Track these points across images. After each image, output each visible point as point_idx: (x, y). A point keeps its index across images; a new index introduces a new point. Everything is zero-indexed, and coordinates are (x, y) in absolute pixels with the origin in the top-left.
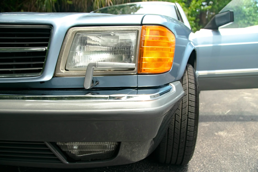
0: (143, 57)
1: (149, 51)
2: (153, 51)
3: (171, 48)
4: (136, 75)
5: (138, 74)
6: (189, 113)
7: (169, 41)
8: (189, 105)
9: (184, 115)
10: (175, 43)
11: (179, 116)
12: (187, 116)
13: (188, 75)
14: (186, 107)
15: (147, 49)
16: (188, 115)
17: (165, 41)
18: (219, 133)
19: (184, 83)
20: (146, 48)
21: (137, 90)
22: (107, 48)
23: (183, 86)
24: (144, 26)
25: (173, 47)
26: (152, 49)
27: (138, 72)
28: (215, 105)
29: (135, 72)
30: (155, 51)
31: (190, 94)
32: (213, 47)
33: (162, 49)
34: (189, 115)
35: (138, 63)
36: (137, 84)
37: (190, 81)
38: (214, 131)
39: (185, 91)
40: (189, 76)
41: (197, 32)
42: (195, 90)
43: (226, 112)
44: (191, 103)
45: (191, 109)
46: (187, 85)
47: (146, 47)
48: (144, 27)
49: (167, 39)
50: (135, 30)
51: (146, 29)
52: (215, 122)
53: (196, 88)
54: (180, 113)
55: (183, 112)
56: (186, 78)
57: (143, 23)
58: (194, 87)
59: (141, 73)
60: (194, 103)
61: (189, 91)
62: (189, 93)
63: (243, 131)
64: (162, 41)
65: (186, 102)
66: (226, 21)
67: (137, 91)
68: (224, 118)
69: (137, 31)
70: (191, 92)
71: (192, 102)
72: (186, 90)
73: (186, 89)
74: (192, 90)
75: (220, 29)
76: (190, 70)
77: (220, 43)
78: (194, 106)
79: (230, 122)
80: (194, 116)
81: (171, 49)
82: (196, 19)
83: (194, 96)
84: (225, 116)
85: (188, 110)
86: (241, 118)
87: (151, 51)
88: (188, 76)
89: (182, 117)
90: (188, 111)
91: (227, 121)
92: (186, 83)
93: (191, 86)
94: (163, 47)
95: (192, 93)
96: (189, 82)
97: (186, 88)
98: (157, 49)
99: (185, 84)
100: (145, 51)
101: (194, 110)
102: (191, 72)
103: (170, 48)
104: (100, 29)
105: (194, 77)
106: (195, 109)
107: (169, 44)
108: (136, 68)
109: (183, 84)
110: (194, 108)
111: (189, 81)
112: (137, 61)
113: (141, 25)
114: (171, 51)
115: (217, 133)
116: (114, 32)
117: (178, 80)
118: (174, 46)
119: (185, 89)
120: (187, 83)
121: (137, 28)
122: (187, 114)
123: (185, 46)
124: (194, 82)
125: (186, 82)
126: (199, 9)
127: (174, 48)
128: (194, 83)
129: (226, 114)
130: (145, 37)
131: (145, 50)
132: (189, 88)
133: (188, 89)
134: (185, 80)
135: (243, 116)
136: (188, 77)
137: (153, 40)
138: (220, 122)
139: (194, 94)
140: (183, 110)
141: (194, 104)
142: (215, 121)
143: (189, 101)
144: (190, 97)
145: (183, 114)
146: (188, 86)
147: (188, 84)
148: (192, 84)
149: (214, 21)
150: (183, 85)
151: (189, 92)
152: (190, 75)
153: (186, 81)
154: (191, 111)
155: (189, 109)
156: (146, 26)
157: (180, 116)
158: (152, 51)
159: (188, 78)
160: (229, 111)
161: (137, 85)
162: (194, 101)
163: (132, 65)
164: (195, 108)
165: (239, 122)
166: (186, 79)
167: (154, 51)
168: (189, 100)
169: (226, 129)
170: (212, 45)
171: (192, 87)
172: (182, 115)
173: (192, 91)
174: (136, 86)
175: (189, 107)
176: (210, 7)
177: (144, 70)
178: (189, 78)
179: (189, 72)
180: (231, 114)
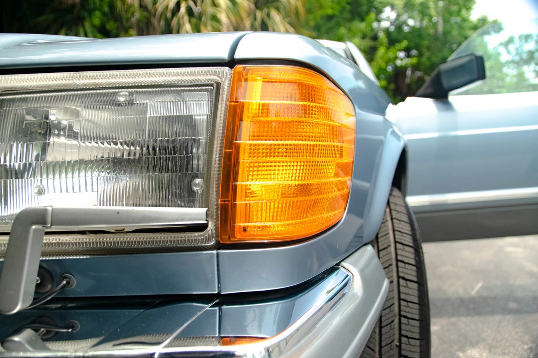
0: (238, 183)
1: (260, 159)
2: (276, 159)
3: (344, 145)
4: (214, 252)
5: (219, 246)
6: (404, 339)
7: (332, 121)
8: (400, 316)
9: (387, 347)
10: (354, 127)
11: (373, 350)
12: (396, 351)
13: (392, 219)
14: (393, 321)
15: (253, 150)
16: (399, 347)
17: (318, 119)
18: (469, 352)
19: (382, 245)
20: (247, 147)
21: (219, 305)
22: (127, 148)
23: (381, 253)
24: (239, 67)
25: (349, 142)
26: (272, 151)
27: (221, 238)
28: (444, 269)
29: (209, 239)
30: (284, 159)
31: (404, 279)
32: (440, 139)
33: (311, 150)
34: (403, 346)
35: (217, 205)
36: (219, 283)
37: (399, 237)
38: (456, 347)
39: (387, 269)
40: (395, 225)
41: (400, 104)
42: (418, 268)
43: (473, 289)
44: (407, 309)
45: (408, 328)
46: (390, 253)
47: (251, 145)
48: (241, 69)
49: (327, 113)
50: (210, 82)
51: (249, 76)
52: (453, 320)
53: (417, 258)
54: (375, 340)
55: (383, 337)
56: (388, 230)
57: (237, 56)
58: (413, 256)
59: (233, 241)
60: (417, 306)
61: (400, 270)
62: (398, 277)
63: (527, 344)
64: (307, 120)
65: (392, 305)
66: (466, 78)
67: (220, 310)
68: (471, 306)
69: (215, 85)
70: (404, 273)
71: (410, 304)
72: (390, 267)
73: (391, 265)
74: (407, 265)
75: (453, 98)
76: (396, 204)
77: (456, 129)
78: (417, 317)
79: (490, 318)
80: (418, 350)
81: (341, 147)
82: (389, 83)
83: (415, 286)
84: (472, 300)
85: (400, 329)
86: (512, 305)
87: (268, 159)
88: (392, 223)
89: (383, 352)
90: (400, 335)
91: (480, 314)
92: (389, 246)
93: (404, 253)
94: (312, 143)
95: (407, 277)
96: (395, 242)
97: (389, 262)
98: (290, 151)
99: (386, 248)
100: (244, 159)
101: (417, 330)
102: (401, 212)
103: (339, 144)
104: (78, 82)
105: (409, 225)
106: (421, 327)
107: (336, 132)
108: (210, 223)
109: (380, 248)
110: (417, 323)
111: (397, 240)
112: (215, 196)
113: (231, 63)
114: (341, 156)
115: (464, 351)
116: (130, 90)
117: (366, 244)
118: (351, 137)
119: (386, 264)
120: (392, 244)
121: (215, 73)
122: (398, 344)
123: (382, 137)
124: (412, 241)
125: (389, 242)
126: (393, 66)
127: (353, 146)
128: (411, 244)
129: (473, 293)
130: (243, 108)
131: (246, 154)
132: (397, 260)
133: (394, 262)
134: (385, 235)
135: (515, 300)
136: (393, 226)
137: (279, 119)
138: (463, 319)
139: (415, 279)
140: (383, 330)
141: (417, 312)
142: (453, 315)
143: (402, 303)
144: (402, 290)
145: (383, 343)
146: (396, 254)
147: (396, 248)
148: (407, 248)
149: (437, 80)
150: (378, 251)
151: (398, 272)
152: (400, 221)
153: (389, 238)
154: (410, 335)
155: (403, 327)
156: (248, 66)
157: (377, 349)
158: (272, 159)
159: (394, 231)
160: (479, 285)
161: (220, 289)
162: (416, 300)
163: (195, 214)
164: (420, 324)
165: (510, 318)
166: (388, 234)
167: (280, 159)
168: (399, 299)
169: (484, 340)
170: (435, 135)
171: (405, 256)
172: (381, 347)
173: (408, 269)
174: (216, 293)
175: (403, 320)
176: (414, 60)
177: (245, 229)
178: (395, 228)
179: (394, 210)
180: (486, 294)
